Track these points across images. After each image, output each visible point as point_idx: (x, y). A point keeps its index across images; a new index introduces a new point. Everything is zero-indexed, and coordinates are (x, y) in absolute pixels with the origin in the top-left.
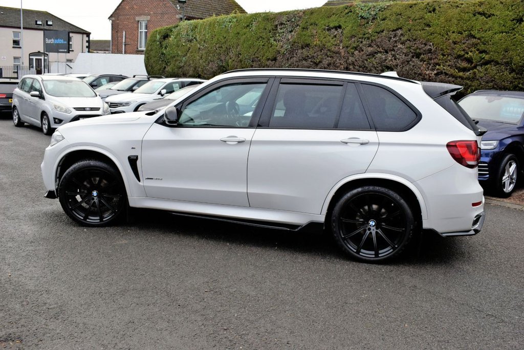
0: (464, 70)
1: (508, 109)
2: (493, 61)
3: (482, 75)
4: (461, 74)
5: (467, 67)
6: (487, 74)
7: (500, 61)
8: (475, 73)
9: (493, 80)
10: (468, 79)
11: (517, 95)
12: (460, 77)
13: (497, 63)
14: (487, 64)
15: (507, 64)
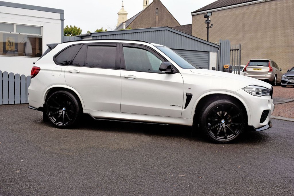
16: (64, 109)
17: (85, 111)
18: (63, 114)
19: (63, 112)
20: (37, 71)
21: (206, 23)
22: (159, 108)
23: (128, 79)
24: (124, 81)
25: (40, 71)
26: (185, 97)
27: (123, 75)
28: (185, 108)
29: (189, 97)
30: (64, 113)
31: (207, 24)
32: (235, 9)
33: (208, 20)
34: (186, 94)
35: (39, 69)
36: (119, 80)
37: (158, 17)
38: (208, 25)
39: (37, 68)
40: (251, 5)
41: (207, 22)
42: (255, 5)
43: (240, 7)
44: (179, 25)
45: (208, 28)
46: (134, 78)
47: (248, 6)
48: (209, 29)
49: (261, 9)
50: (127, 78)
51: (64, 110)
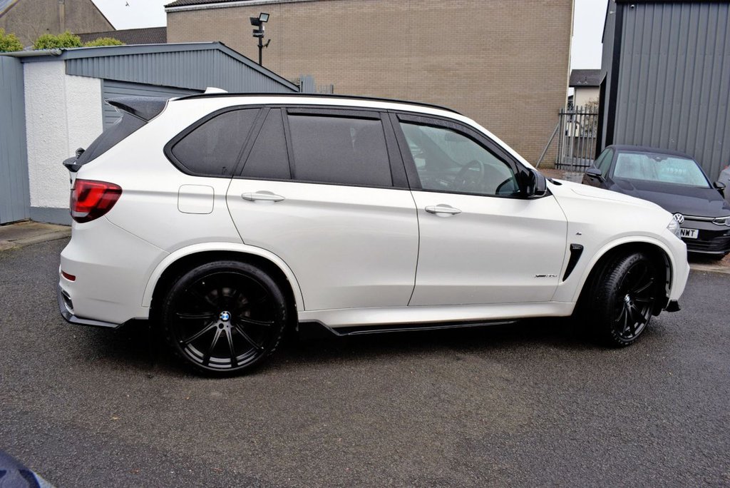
16: (225, 315)
17: (303, 316)
18: (224, 331)
19: (224, 324)
20: (109, 197)
21: (255, 36)
22: (508, 287)
23: (437, 216)
24: (425, 221)
25: (123, 197)
26: (569, 254)
27: (421, 206)
28: (564, 279)
29: (576, 252)
30: (228, 330)
31: (258, 39)
32: (261, 7)
33: (261, 31)
34: (571, 245)
35: (119, 191)
36: (412, 220)
37: (65, 8)
38: (260, 42)
39: (105, 187)
40: (296, 4)
41: (257, 34)
42: (303, 4)
43: (272, 6)
44: (113, 30)
45: (261, 47)
46: (454, 214)
47: (288, 4)
48: (263, 50)
49: (314, 12)
50: (433, 213)
51: (225, 319)
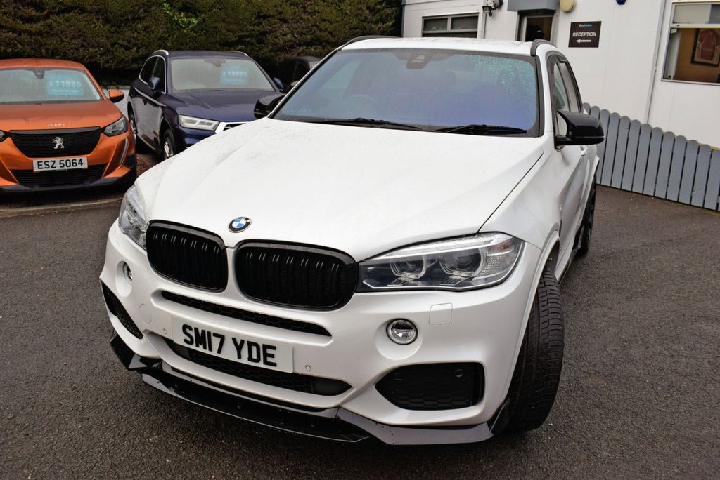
0: (30, 20)
1: (229, 73)
2: (76, 8)
3: (63, 27)
4: (27, 26)
5: (35, 16)
6: (71, 26)
7: (89, 8)
8: (50, 26)
9: (81, 36)
10: (40, 33)
11: (190, 55)
12: (25, 31)
13: (83, 10)
14: (69, 12)
15: (98, 12)
